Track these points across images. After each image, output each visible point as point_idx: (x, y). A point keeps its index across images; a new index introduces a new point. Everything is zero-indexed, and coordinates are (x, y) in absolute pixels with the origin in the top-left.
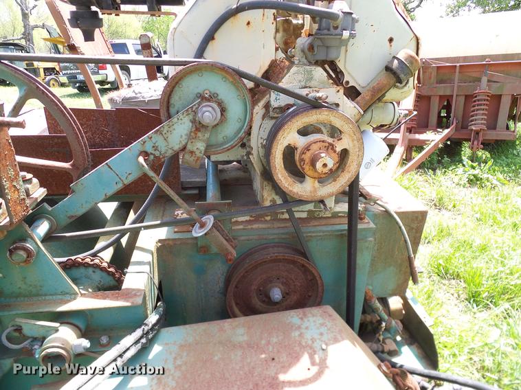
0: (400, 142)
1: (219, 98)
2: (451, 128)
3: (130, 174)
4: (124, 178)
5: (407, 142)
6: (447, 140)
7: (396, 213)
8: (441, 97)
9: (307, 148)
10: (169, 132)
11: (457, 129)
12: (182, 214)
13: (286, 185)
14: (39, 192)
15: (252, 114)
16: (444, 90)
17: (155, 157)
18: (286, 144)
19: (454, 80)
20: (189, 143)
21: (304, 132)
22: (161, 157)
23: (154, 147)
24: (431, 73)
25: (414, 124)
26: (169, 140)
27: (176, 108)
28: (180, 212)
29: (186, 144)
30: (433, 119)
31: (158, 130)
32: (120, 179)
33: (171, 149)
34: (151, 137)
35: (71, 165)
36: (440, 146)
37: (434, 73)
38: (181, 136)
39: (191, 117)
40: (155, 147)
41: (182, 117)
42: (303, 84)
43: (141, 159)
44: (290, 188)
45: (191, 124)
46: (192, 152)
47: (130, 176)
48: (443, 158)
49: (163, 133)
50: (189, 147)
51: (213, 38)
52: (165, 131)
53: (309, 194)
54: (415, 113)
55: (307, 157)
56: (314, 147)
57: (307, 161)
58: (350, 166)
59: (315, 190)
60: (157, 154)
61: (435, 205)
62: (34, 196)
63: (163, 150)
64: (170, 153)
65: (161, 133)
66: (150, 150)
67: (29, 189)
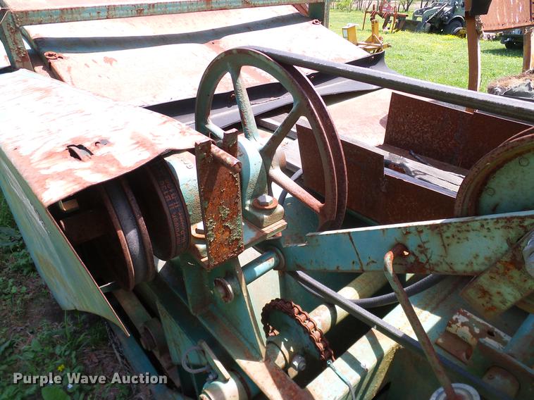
3: (373, 262)
4: (364, 262)
10: (456, 240)
12: (463, 324)
14: (275, 226)
17: (417, 261)
20: (486, 275)
22: (427, 266)
23: (419, 246)
26: (451, 250)
27: (495, 199)
28: (462, 319)
29: (481, 273)
31: (436, 226)
32: (360, 260)
33: (450, 265)
34: (422, 232)
35: (320, 208)
38: (477, 256)
39: (513, 234)
40: (423, 250)
41: (491, 225)
45: (506, 246)
46: (485, 293)
47: (372, 265)
49: (445, 235)
50: (484, 281)
52: (448, 234)
60: (422, 258)
62: (267, 230)
63: (434, 259)
64: (443, 268)
65: (441, 234)
66: (412, 248)
67: (263, 220)
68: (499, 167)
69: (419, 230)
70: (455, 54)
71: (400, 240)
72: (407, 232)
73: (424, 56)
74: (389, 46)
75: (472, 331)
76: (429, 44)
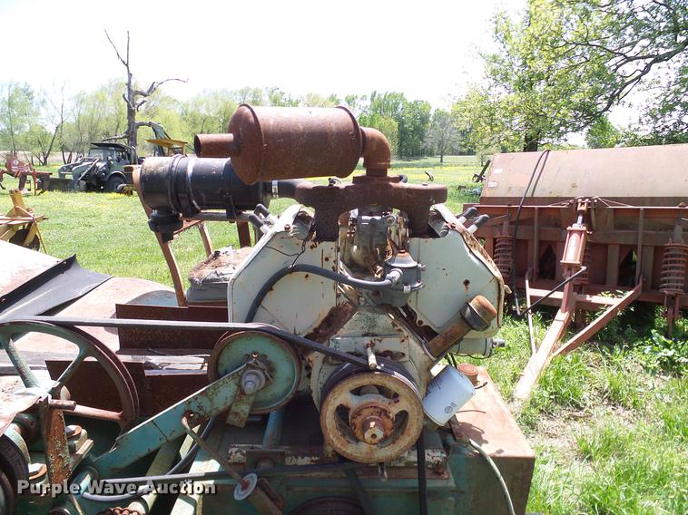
0: (563, 305)
1: (268, 359)
2: (636, 288)
3: (174, 431)
4: (167, 434)
5: (573, 304)
6: (630, 305)
7: (494, 458)
8: (621, 246)
9: (358, 413)
10: (215, 395)
11: (644, 289)
12: (236, 453)
13: (339, 446)
14: (84, 446)
15: (300, 378)
16: (624, 237)
17: (200, 416)
18: (337, 403)
19: (638, 226)
20: (234, 405)
21: (357, 392)
22: (206, 416)
23: (198, 407)
24: (607, 216)
25: (585, 281)
26: (214, 401)
28: (234, 450)
29: (231, 405)
30: (613, 273)
31: (203, 392)
32: (164, 435)
33: (216, 409)
34: (197, 398)
35: (120, 416)
36: (619, 313)
37: (611, 217)
38: (227, 398)
39: (237, 381)
40: (200, 408)
41: (227, 380)
42: (366, 330)
43: (184, 421)
44: (344, 449)
45: (236, 387)
46: (236, 414)
47: (173, 433)
48: (626, 328)
49: (209, 395)
50: (234, 408)
51: (271, 289)
52: (210, 393)
53: (364, 455)
54: (584, 268)
55: (358, 421)
56: (366, 412)
57: (358, 425)
58: (409, 429)
59: (372, 452)
60: (202, 413)
61: (609, 398)
62: (80, 452)
63: (208, 410)
64: (214, 412)
65: (206, 395)
66: (195, 410)
67: (75, 445)
68: (220, 353)
69: (195, 398)
70: (129, 215)
71: (187, 409)
72: (189, 402)
73: (92, 221)
74: (44, 219)
75: (242, 454)
76: (93, 206)
